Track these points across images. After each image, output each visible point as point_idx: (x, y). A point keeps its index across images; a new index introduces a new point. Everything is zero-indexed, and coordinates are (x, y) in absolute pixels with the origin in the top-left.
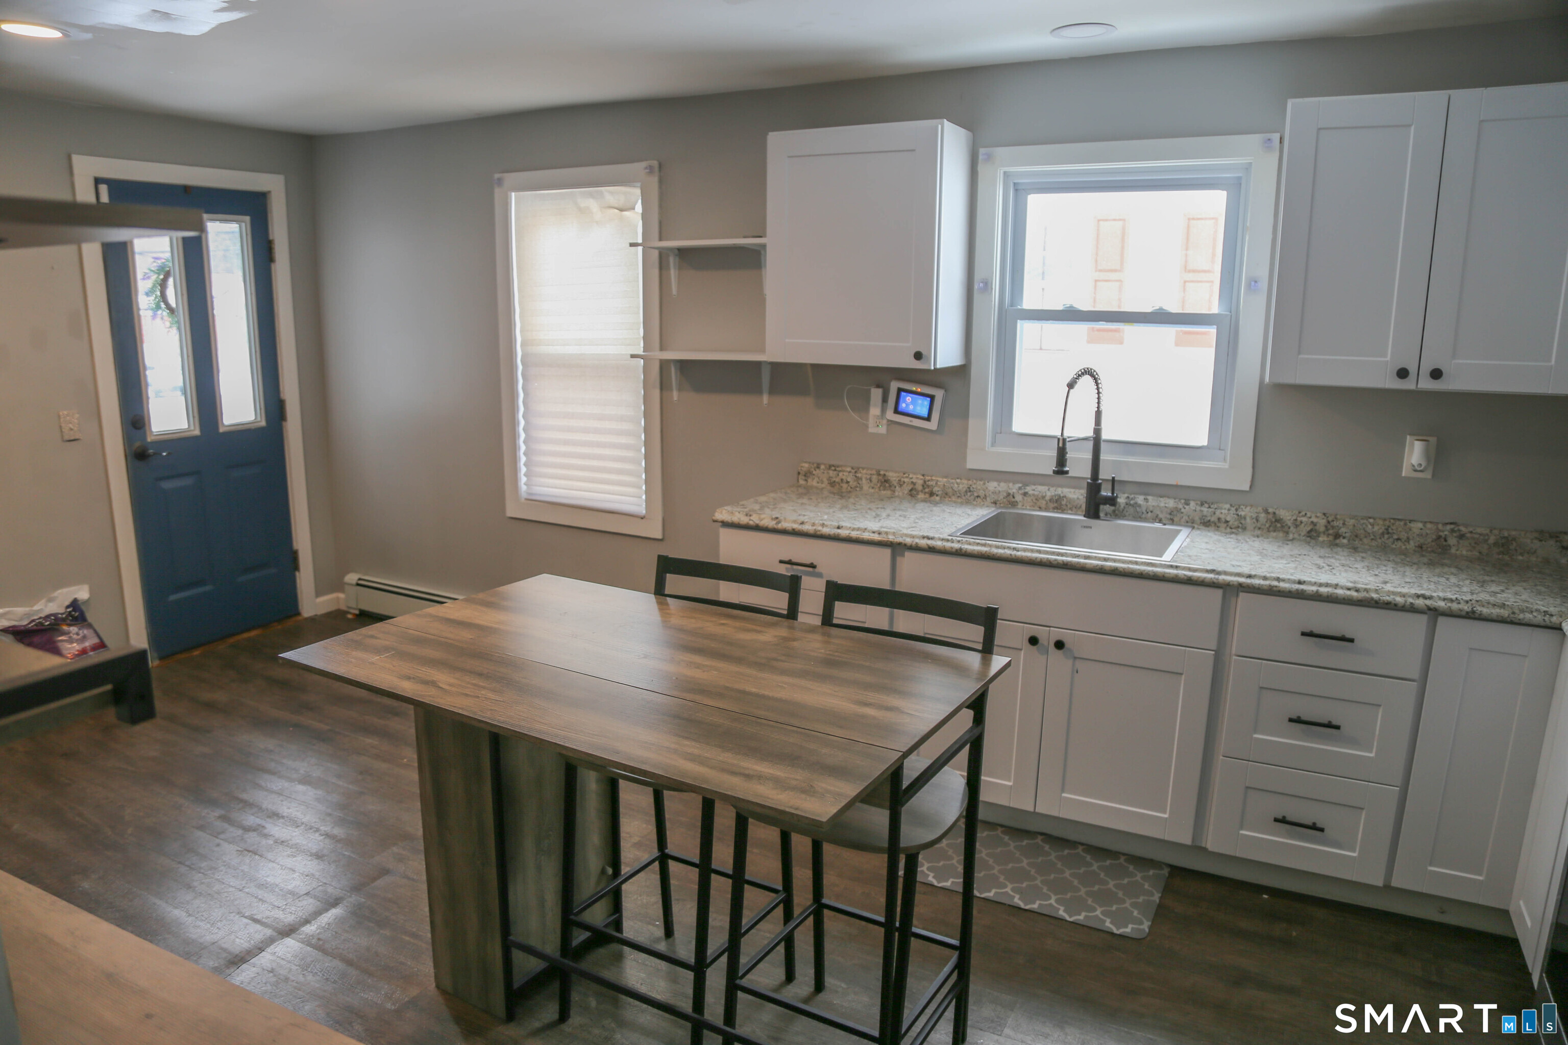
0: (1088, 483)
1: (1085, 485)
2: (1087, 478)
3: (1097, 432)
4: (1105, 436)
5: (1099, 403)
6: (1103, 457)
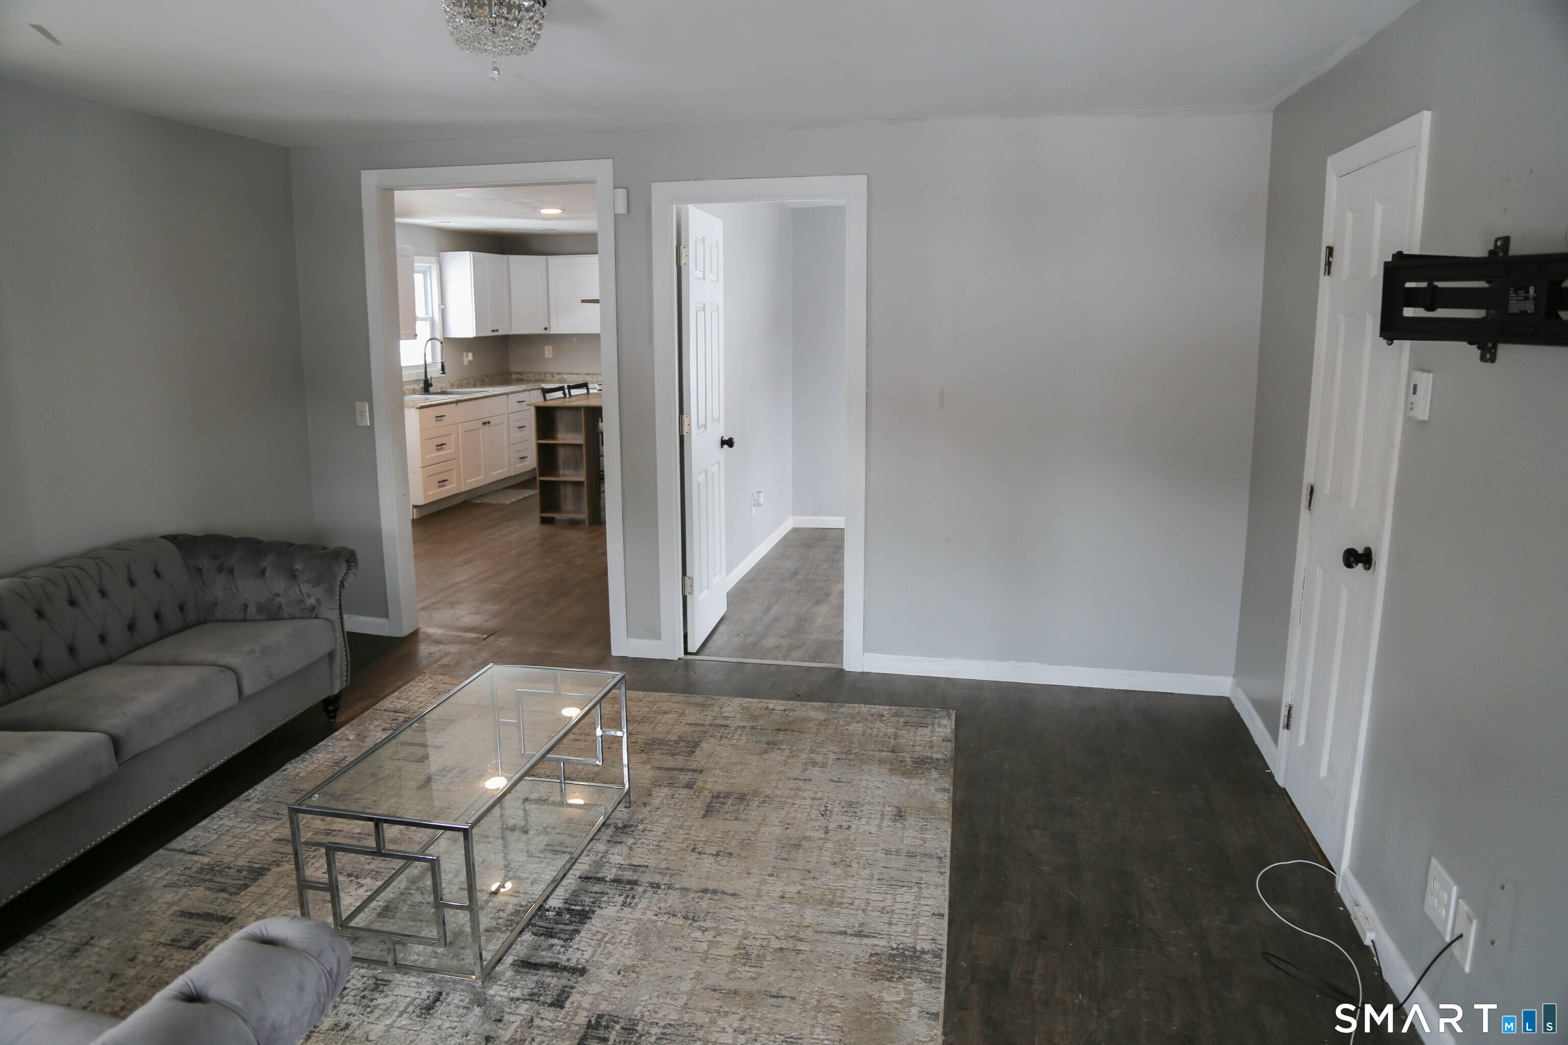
0: (424, 380)
1: (423, 382)
3: (426, 361)
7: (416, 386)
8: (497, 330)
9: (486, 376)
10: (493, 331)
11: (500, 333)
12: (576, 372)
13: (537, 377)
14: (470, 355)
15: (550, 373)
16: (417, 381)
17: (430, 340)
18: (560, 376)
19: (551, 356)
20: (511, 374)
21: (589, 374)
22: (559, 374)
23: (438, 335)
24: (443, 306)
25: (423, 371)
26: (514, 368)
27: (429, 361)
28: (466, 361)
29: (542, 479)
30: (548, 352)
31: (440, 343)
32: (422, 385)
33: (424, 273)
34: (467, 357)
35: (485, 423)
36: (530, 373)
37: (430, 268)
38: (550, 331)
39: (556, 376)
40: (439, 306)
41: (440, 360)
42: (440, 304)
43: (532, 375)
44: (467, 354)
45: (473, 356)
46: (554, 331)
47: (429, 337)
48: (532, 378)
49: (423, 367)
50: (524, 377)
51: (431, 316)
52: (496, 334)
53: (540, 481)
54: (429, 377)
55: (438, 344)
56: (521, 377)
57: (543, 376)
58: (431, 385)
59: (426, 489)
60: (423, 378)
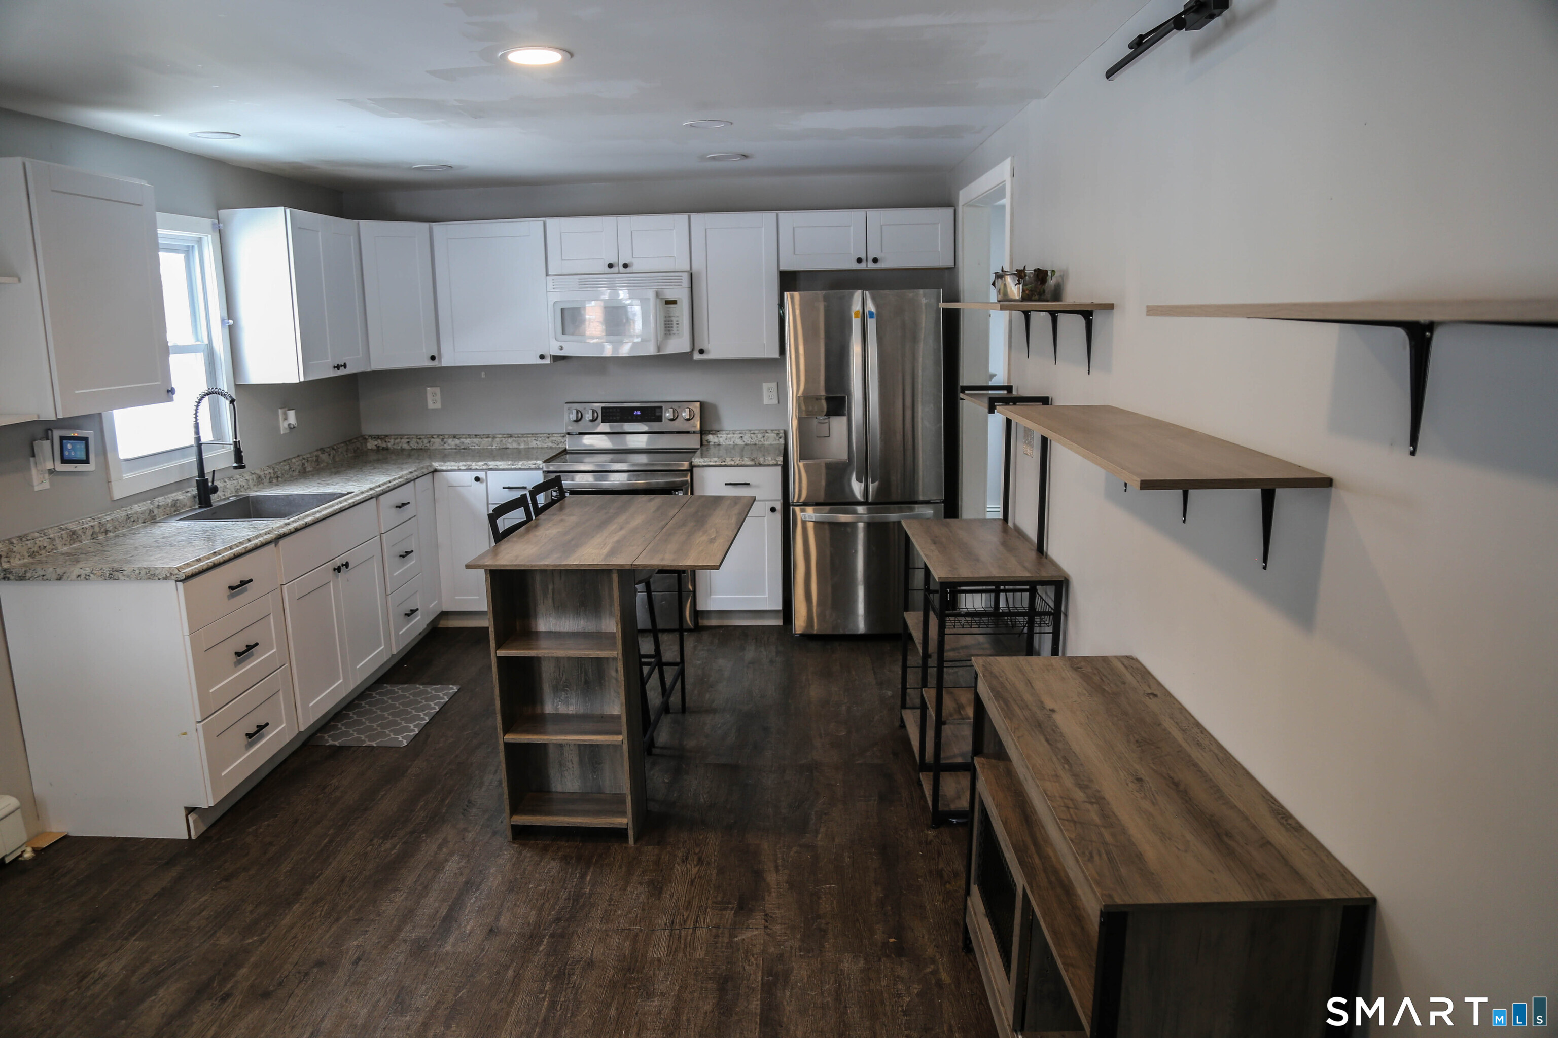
0: (197, 480)
1: (195, 483)
2: (195, 477)
3: (198, 439)
4: (203, 440)
5: (196, 417)
6: (205, 456)
7: (179, 496)
8: (345, 366)
9: (322, 450)
10: (338, 367)
11: (349, 371)
12: (486, 433)
13: (413, 444)
14: (292, 414)
15: (438, 436)
16: (179, 485)
17: (208, 394)
18: (457, 442)
19: (438, 406)
20: (365, 439)
21: (511, 436)
22: (455, 437)
23: (224, 383)
24: (231, 322)
25: (194, 459)
26: (370, 428)
27: (207, 436)
28: (283, 426)
29: (511, 738)
30: (433, 398)
31: (228, 402)
32: (194, 491)
33: (188, 252)
34: (286, 419)
35: (338, 569)
36: (401, 437)
37: (199, 241)
38: (440, 361)
39: (450, 441)
40: (223, 321)
41: (230, 439)
42: (225, 315)
43: (404, 441)
44: (285, 414)
45: (297, 417)
46: (447, 361)
47: (204, 388)
48: (406, 446)
49: (195, 449)
50: (390, 444)
51: (206, 342)
52: (342, 372)
53: (508, 745)
54: (208, 470)
55: (225, 404)
56: (384, 445)
57: (426, 441)
58: (215, 490)
59: (215, 764)
60: (195, 473)
